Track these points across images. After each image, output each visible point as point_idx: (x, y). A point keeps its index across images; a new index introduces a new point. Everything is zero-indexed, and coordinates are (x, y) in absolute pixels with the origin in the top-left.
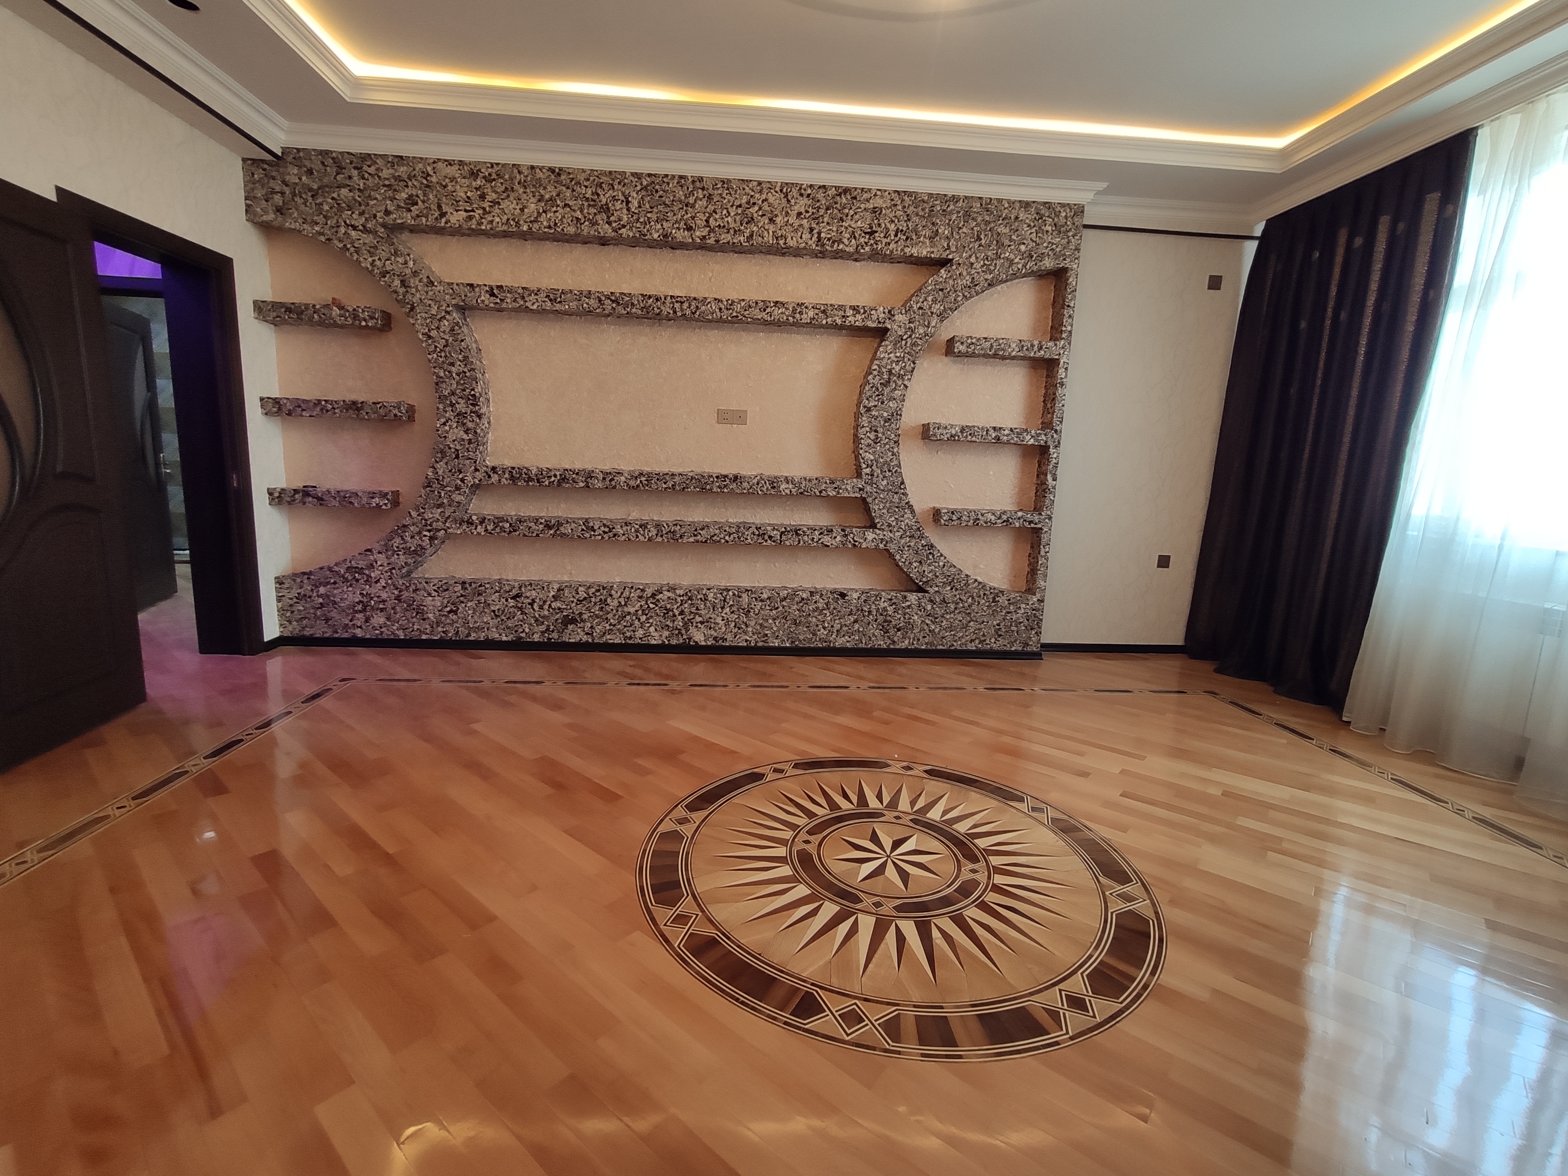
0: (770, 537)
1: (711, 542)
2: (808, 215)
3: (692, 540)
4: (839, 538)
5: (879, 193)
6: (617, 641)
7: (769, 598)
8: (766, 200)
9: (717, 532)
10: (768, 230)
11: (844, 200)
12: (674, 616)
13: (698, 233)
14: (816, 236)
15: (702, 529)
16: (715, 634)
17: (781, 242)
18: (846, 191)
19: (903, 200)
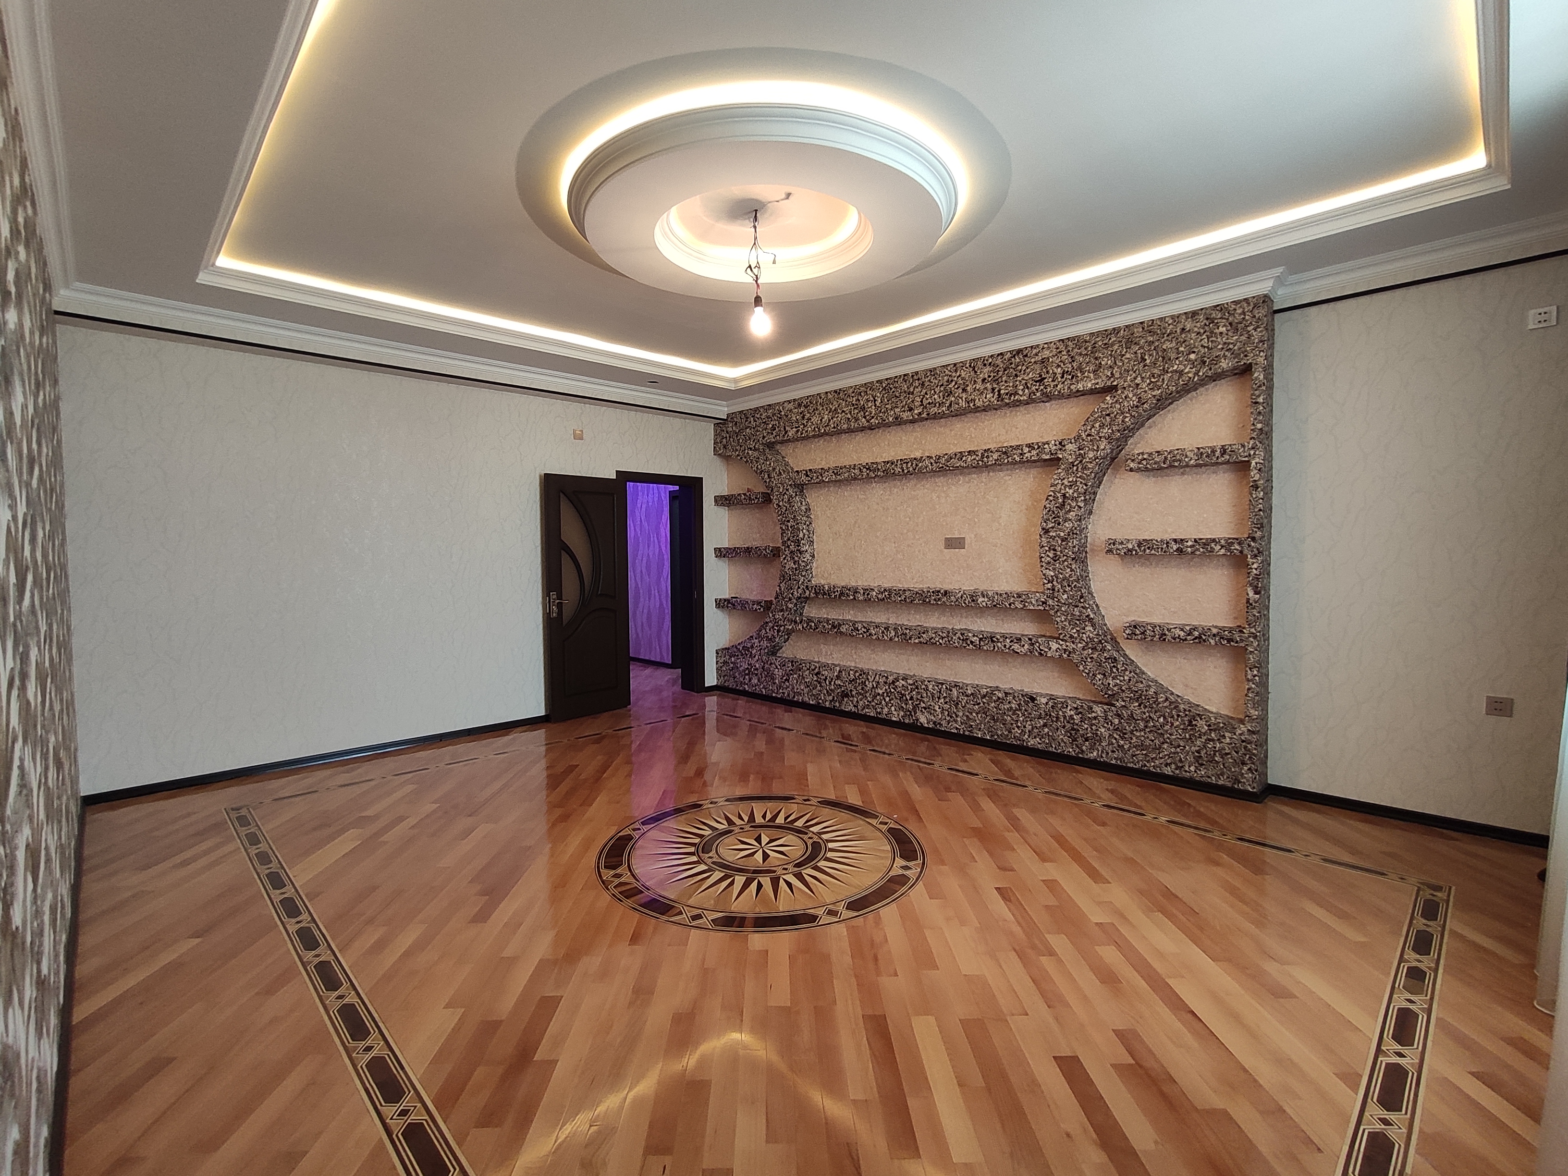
0: (972, 642)
1: (930, 643)
2: (990, 379)
3: (917, 641)
4: (1026, 646)
5: (1046, 346)
6: (872, 714)
7: (972, 694)
8: (960, 376)
9: (934, 635)
10: (961, 398)
11: (1018, 360)
12: (907, 699)
13: (916, 412)
14: (997, 393)
15: (924, 633)
16: (934, 719)
17: (971, 405)
18: (1019, 351)
19: (1067, 346)
